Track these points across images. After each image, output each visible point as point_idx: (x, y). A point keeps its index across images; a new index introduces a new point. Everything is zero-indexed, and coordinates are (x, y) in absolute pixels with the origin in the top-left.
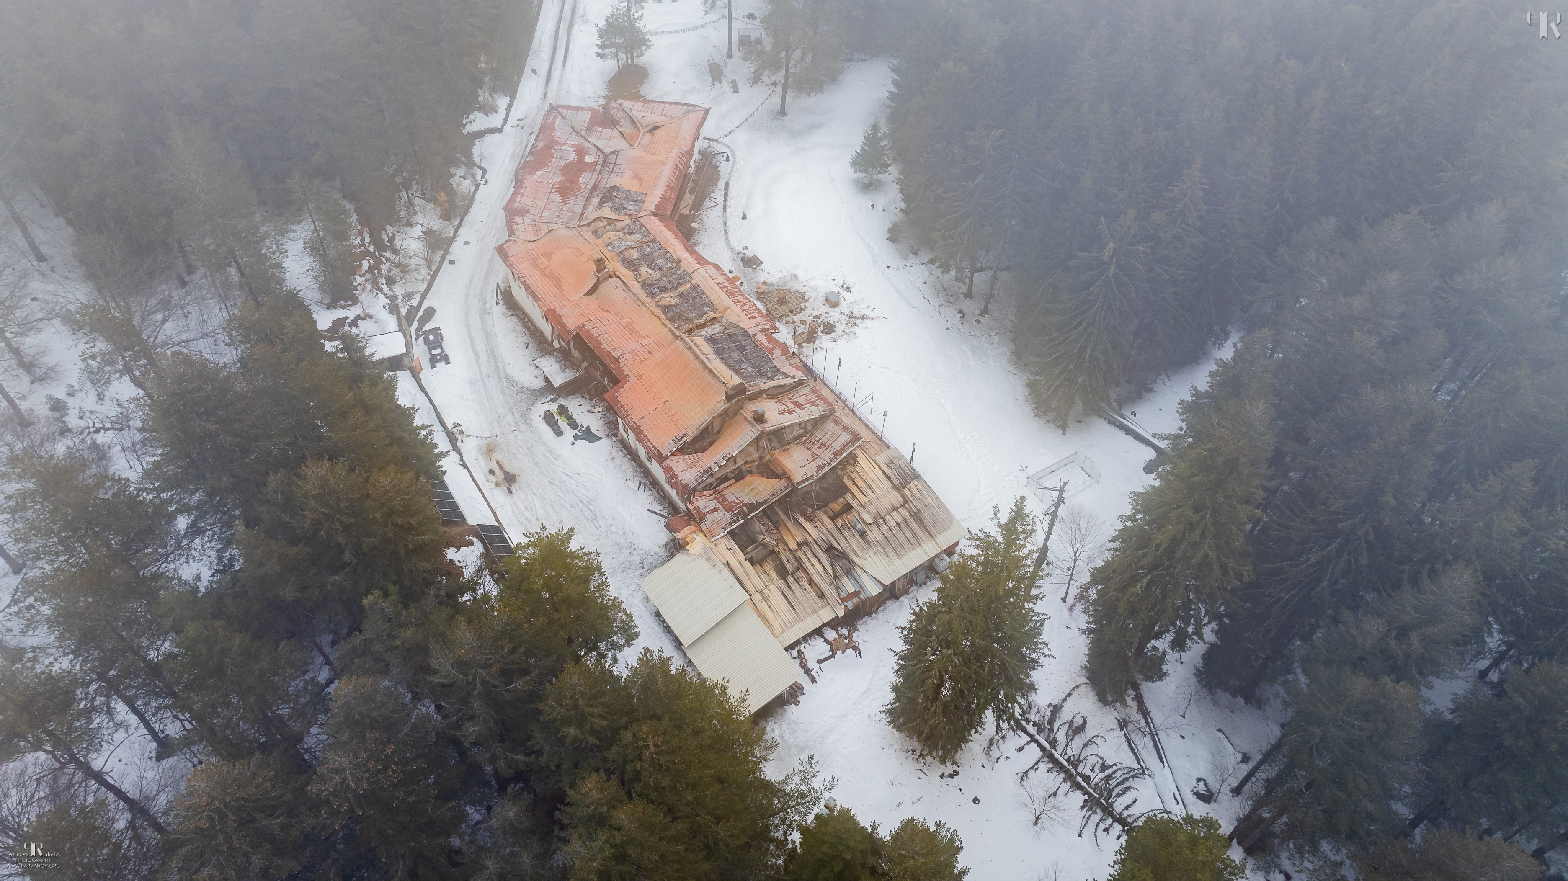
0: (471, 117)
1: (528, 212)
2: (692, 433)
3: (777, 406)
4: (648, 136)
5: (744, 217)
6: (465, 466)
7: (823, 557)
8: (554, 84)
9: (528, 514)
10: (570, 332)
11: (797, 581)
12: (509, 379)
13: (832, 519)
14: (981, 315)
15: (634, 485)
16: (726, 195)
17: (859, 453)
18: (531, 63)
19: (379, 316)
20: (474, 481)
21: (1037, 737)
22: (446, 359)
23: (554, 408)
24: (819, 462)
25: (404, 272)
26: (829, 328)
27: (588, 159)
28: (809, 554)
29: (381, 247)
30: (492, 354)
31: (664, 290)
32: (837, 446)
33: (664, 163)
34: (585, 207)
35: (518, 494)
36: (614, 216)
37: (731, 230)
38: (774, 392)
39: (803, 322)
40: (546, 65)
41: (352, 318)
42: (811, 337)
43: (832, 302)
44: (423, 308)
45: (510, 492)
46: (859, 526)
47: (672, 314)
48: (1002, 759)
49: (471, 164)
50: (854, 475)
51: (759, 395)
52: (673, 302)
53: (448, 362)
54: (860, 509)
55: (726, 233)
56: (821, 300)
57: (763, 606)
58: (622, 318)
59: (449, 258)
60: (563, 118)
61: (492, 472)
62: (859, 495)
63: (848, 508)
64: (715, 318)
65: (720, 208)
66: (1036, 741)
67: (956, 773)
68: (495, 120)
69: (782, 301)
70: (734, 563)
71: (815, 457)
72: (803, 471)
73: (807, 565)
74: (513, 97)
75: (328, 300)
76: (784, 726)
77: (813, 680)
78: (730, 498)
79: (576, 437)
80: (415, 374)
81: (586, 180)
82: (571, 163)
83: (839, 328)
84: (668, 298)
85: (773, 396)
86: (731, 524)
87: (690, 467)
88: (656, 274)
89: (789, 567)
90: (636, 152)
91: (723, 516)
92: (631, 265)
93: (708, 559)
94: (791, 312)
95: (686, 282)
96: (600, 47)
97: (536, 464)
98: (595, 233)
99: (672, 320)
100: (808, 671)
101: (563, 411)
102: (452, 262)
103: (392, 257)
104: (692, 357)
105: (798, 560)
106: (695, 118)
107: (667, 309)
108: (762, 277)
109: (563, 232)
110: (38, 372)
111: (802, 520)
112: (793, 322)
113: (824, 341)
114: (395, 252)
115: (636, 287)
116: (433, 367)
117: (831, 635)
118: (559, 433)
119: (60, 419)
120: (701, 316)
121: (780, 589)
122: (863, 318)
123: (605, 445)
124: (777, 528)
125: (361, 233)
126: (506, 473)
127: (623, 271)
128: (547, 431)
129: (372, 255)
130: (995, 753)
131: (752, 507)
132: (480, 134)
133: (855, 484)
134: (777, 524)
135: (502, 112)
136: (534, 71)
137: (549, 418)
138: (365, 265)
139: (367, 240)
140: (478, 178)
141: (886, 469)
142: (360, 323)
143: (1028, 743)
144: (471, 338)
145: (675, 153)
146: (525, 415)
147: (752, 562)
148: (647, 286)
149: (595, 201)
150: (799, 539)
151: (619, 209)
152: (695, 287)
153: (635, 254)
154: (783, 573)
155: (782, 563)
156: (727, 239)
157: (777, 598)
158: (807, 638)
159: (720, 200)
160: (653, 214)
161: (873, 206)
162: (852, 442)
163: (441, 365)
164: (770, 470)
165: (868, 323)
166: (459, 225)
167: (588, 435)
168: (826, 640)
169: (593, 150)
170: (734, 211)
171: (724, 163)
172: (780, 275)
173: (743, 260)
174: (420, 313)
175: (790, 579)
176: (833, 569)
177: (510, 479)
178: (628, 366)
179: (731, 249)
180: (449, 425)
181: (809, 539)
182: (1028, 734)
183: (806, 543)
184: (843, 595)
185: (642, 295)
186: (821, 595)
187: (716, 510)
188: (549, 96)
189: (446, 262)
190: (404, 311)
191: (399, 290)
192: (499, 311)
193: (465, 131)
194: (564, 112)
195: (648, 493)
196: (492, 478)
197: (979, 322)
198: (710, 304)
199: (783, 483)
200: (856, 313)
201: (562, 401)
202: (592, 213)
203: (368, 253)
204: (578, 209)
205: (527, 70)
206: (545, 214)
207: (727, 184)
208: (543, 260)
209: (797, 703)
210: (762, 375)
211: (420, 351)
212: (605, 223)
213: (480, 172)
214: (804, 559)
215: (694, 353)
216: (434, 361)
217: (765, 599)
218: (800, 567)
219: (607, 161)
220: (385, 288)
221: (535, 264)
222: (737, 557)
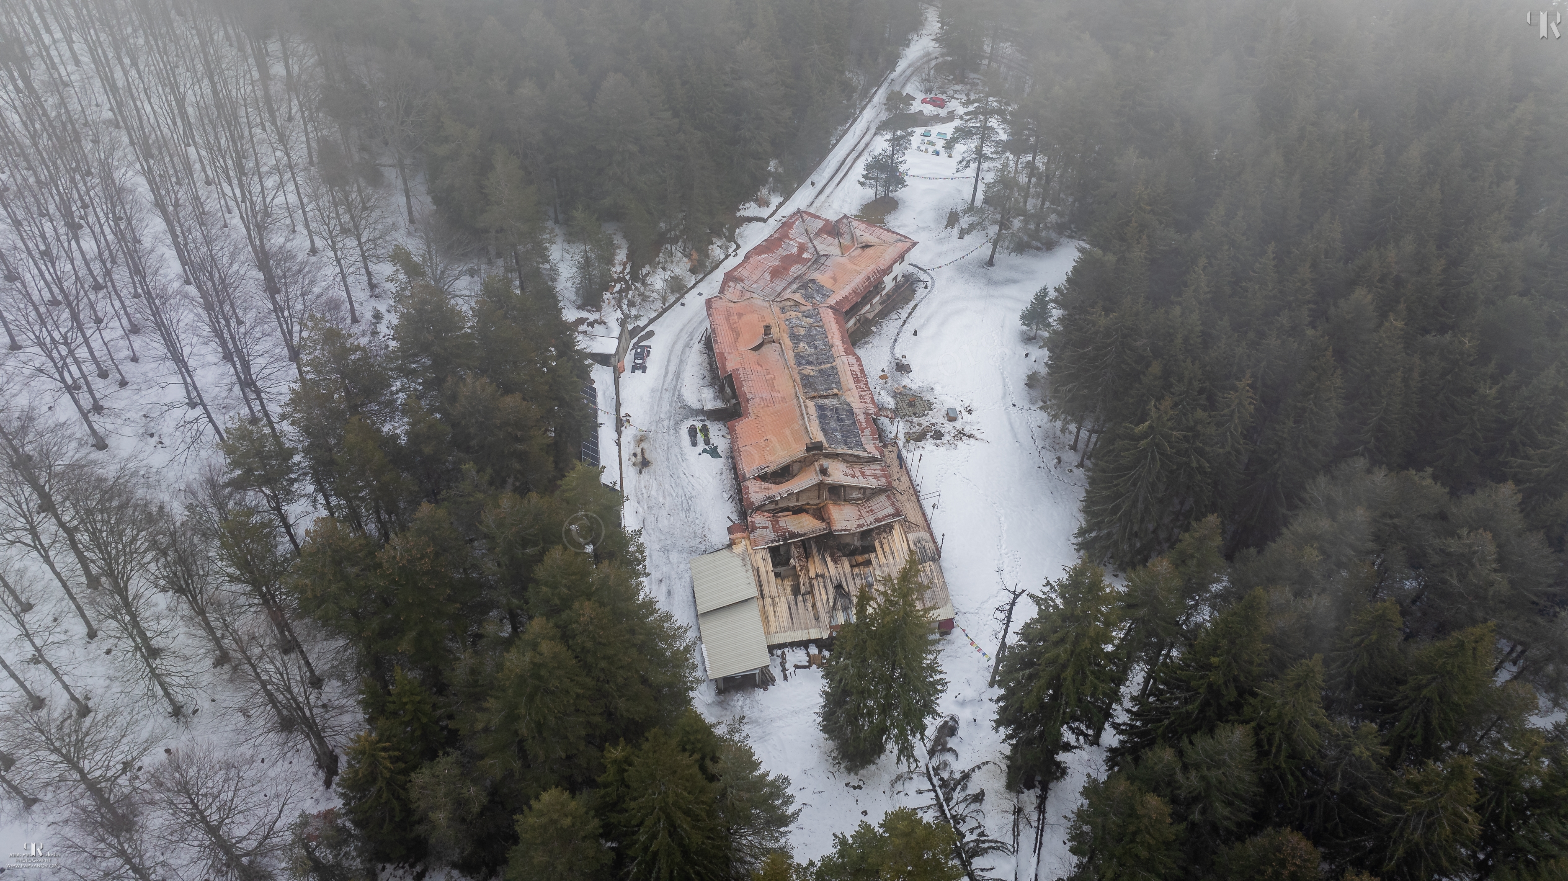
0: (747, 205)
1: (742, 281)
2: (773, 468)
3: (845, 469)
4: (859, 251)
5: (915, 334)
6: (618, 444)
7: (831, 591)
8: (822, 197)
9: (644, 491)
10: (726, 372)
11: (804, 601)
12: (680, 396)
13: (852, 566)
14: (1077, 467)
15: (726, 496)
16: (910, 314)
17: (897, 526)
18: (814, 177)
19: (610, 324)
20: (620, 456)
21: (938, 789)
22: (644, 369)
23: (699, 425)
24: (862, 522)
25: (643, 300)
26: (938, 435)
27: (805, 255)
28: (821, 585)
29: (635, 276)
30: (678, 376)
31: (809, 363)
32: (880, 515)
33: (859, 273)
34: (785, 289)
35: (645, 475)
36: (802, 301)
37: (900, 340)
38: (850, 459)
39: (920, 425)
40: (824, 182)
41: (591, 320)
42: (921, 437)
43: (952, 417)
44: (647, 330)
45: (640, 472)
46: (870, 579)
47: (807, 382)
48: (902, 794)
49: (731, 238)
50: (884, 541)
51: (835, 456)
52: (812, 374)
53: (644, 372)
54: (877, 567)
55: (895, 341)
56: (943, 412)
57: (770, 610)
58: (769, 374)
59: (681, 301)
60: (803, 221)
61: (635, 455)
62: (881, 556)
63: (868, 563)
64: (836, 395)
65: (901, 322)
66: (935, 791)
67: (860, 787)
68: (765, 212)
69: (911, 404)
70: (762, 570)
71: (861, 516)
72: (845, 523)
73: (816, 592)
74: (786, 199)
75: (579, 303)
76: (748, 701)
77: (786, 678)
78: (782, 524)
79: (705, 451)
80: (617, 373)
81: (796, 270)
82: (792, 254)
83: (947, 438)
84: (809, 370)
85: (847, 462)
86: (772, 542)
87: (761, 491)
88: (810, 351)
89: (803, 589)
90: (844, 260)
91: (770, 534)
92: (795, 338)
93: (743, 559)
94: (915, 414)
95: (829, 362)
96: (864, 176)
97: (668, 460)
98: (782, 309)
99: (804, 386)
100: (784, 670)
101: (705, 430)
102: (683, 305)
103: (642, 289)
104: (798, 414)
105: (812, 586)
106: (901, 246)
107: (805, 378)
108: (906, 381)
109: (758, 301)
110: (377, 291)
111: (828, 559)
112: (912, 422)
113: (929, 444)
114: (644, 284)
115: (790, 355)
116: (633, 372)
117: (814, 650)
118: (694, 444)
119: (375, 324)
120: (827, 390)
121: (788, 601)
122: (970, 436)
123: (719, 463)
124: (807, 558)
125: (625, 265)
126: (644, 458)
127: (787, 341)
128: (686, 439)
129: (626, 282)
130: (899, 787)
131: (793, 535)
132: (750, 220)
133: (882, 547)
134: (808, 555)
135: (772, 207)
136: (813, 184)
137: (692, 432)
138: (618, 287)
139: (628, 270)
140: (731, 251)
141: (912, 545)
142: (596, 325)
143: (929, 791)
144: (669, 360)
145: (871, 268)
146: (677, 424)
147: (777, 575)
148: (799, 357)
149: (795, 286)
150: (819, 572)
151: (807, 297)
152: (833, 368)
153: (802, 332)
154: (796, 591)
155: (798, 584)
156: (893, 346)
157: (782, 607)
158: (793, 645)
159: (904, 314)
160: (831, 307)
161: (1027, 355)
162: (893, 515)
163: (638, 372)
164: (820, 514)
165: (972, 441)
166: (701, 280)
167: (714, 452)
168: (808, 654)
169: (812, 250)
170: (910, 327)
171: (922, 289)
172: (921, 384)
173: (897, 364)
174: (643, 333)
175: (800, 598)
176: (834, 602)
177: (645, 463)
178: (753, 408)
179: (893, 354)
180: (622, 414)
181: (827, 574)
182: (932, 784)
183: (823, 576)
184: (833, 623)
185: (792, 362)
186: (817, 619)
187: (766, 528)
188: (814, 205)
189: (679, 303)
190: (630, 327)
191: (634, 312)
192: (697, 347)
193: (738, 214)
194: (805, 217)
195: (733, 504)
196: (633, 459)
197: (1071, 471)
198: (839, 384)
199: (824, 525)
200: (967, 431)
201: (708, 423)
202: (787, 294)
203: (624, 279)
204: (779, 289)
205: (809, 181)
206: (754, 286)
207: (916, 305)
208: (736, 317)
209: (766, 689)
210: (846, 443)
211: (629, 359)
212: (792, 303)
213: (735, 247)
214: (816, 587)
215: (801, 411)
216: (634, 368)
217: (774, 604)
218: (811, 592)
219: (818, 260)
220: (625, 307)
221: (728, 319)
222: (766, 566)
